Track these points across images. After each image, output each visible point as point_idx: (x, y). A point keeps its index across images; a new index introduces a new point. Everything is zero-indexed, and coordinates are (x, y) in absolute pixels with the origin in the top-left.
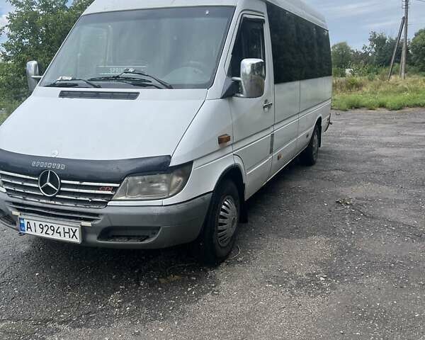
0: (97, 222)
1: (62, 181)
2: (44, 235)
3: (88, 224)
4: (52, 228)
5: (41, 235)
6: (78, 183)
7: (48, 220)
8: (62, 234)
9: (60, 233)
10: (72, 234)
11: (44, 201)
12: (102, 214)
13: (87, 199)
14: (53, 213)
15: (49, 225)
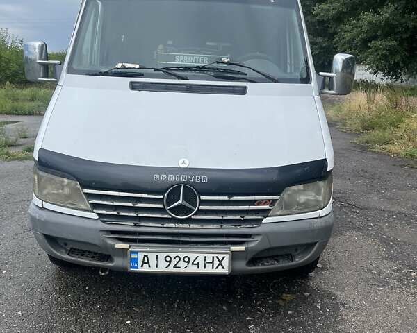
0: (251, 245)
1: (202, 198)
2: (171, 270)
3: (241, 248)
4: (186, 259)
5: (167, 270)
6: (226, 198)
7: (180, 250)
8: (202, 265)
9: (198, 264)
10: (216, 263)
11: (173, 225)
12: (258, 235)
13: (238, 217)
14: (188, 239)
15: (182, 256)
